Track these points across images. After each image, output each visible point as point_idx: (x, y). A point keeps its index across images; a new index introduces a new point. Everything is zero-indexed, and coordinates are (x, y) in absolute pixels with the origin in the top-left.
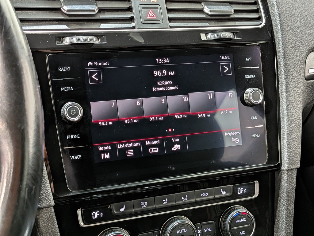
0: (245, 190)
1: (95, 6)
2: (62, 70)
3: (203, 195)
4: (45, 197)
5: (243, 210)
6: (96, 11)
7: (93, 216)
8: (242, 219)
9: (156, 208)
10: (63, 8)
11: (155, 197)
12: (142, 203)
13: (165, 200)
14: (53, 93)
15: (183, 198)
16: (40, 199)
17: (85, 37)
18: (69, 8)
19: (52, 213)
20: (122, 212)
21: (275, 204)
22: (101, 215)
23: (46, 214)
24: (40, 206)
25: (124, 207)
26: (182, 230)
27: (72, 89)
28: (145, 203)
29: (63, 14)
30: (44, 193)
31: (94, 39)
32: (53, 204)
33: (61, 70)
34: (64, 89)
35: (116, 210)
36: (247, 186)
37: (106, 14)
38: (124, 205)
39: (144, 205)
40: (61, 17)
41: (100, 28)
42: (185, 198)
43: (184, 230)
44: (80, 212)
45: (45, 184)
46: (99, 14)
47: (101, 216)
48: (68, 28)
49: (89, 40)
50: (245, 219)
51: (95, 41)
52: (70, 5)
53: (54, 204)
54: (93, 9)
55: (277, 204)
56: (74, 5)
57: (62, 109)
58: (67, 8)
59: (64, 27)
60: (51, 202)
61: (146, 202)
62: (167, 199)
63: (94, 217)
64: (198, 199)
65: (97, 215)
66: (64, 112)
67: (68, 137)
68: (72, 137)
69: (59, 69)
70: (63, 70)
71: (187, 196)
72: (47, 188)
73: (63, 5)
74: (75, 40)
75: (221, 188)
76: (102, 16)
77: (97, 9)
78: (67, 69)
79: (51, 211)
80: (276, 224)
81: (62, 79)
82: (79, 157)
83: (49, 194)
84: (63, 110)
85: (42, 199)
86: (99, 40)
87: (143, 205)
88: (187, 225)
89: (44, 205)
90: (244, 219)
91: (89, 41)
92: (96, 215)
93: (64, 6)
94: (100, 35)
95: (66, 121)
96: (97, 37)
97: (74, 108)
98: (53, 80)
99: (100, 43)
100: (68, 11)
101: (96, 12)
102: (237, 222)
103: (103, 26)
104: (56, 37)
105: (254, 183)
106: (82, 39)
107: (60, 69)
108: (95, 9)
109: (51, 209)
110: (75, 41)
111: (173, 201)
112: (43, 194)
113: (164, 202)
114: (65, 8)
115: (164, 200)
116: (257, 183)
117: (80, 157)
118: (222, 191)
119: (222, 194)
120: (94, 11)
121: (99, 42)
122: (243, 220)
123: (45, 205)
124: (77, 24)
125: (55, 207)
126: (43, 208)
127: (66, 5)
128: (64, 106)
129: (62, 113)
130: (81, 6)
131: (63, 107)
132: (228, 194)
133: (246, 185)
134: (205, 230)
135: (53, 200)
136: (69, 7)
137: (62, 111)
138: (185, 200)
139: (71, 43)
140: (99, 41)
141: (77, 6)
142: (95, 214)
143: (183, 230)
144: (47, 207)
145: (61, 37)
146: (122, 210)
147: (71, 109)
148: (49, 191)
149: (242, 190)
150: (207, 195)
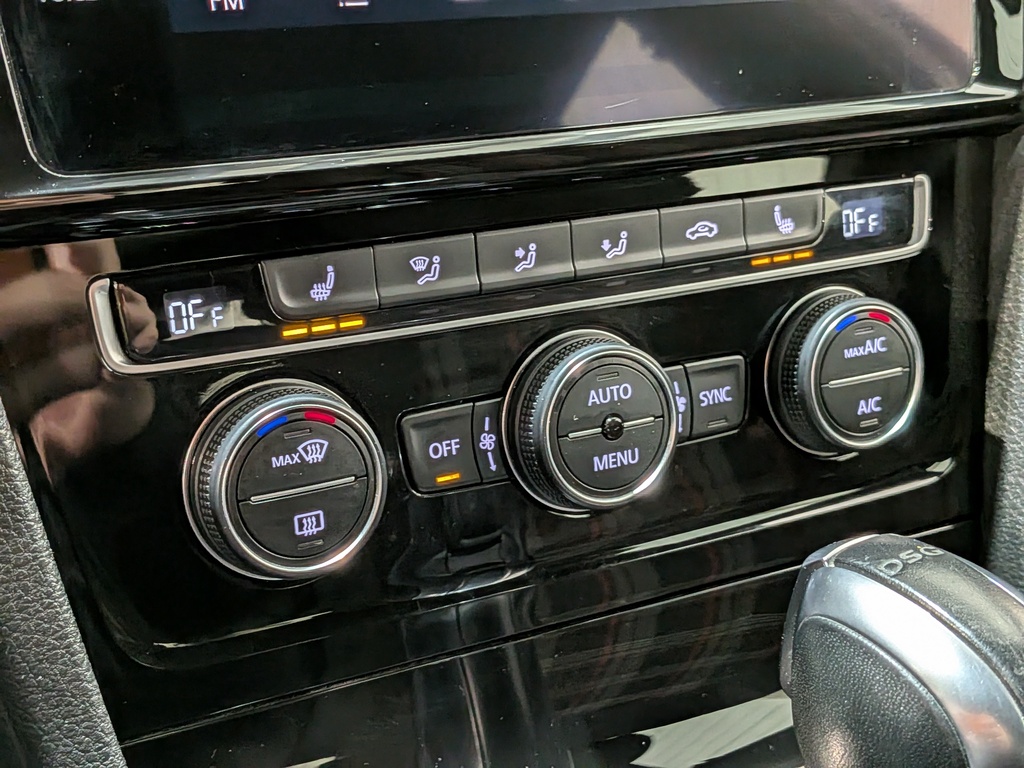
0: (874, 220)
3: (697, 231)
5: (863, 303)
7: (173, 323)
8: (869, 342)
9: (484, 288)
11: (480, 235)
12: (419, 264)
13: (527, 251)
15: (606, 245)
20: (322, 303)
22: (216, 319)
25: (331, 276)
26: (612, 391)
28: (431, 263)
35: (293, 293)
36: (879, 202)
39: (428, 270)
42: (615, 244)
43: (618, 390)
47: (215, 325)
50: (883, 344)
61: (436, 259)
62: (533, 247)
63: (179, 326)
64: (673, 253)
65: (193, 316)
71: (624, 234)
75: (774, 204)
80: (995, 370)
87: (422, 273)
90: (878, 342)
92: (188, 317)
102: (849, 353)
105: (911, 187)
111: (560, 259)
113: (518, 261)
115: (520, 253)
116: (922, 184)
118: (777, 215)
119: (775, 229)
122: (875, 346)
132: (805, 233)
133: (881, 191)
134: (705, 396)
138: (616, 251)
142: (184, 314)
143: (615, 388)
149: (861, 216)
150: (715, 232)
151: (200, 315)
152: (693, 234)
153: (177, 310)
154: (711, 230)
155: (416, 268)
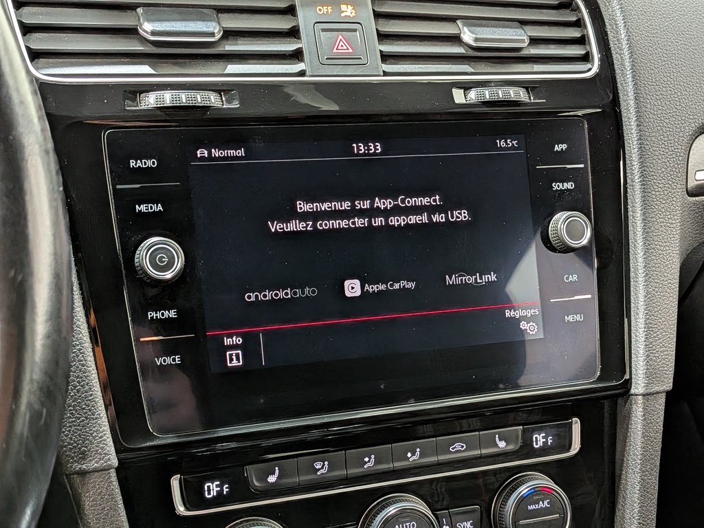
0: (550, 439)
1: (214, 24)
2: (138, 165)
3: (455, 447)
4: (97, 447)
5: (544, 481)
6: (216, 35)
7: (206, 492)
8: (541, 502)
9: (349, 476)
10: (143, 27)
11: (347, 451)
12: (318, 465)
13: (370, 458)
14: (117, 217)
15: (409, 455)
16: (86, 451)
17: (192, 93)
18: (156, 29)
19: (111, 482)
20: (272, 484)
21: (617, 470)
22: (225, 490)
23: (98, 484)
24: (84, 467)
25: (277, 472)
26: (406, 526)
27: (160, 208)
28: (324, 465)
29: (144, 40)
30: (94, 438)
31: (212, 97)
32: (115, 462)
33: (136, 165)
34: (142, 208)
35: (258, 480)
36: (554, 431)
37: (239, 42)
38: (277, 468)
39: (322, 468)
40: (137, 47)
41: (225, 72)
42: (413, 454)
43: (409, 525)
44: (178, 482)
45: (96, 419)
46: (224, 42)
47: (225, 493)
48: (153, 72)
49: (199, 98)
50: (548, 503)
51: (213, 101)
52: (158, 21)
53: (117, 464)
54: (210, 30)
55: (622, 470)
56: (168, 20)
57: (138, 252)
58: (152, 28)
59: (146, 69)
60: (109, 459)
61: (326, 463)
62: (373, 456)
63: (209, 494)
64: (443, 458)
65: (216, 489)
66: (141, 258)
67: (149, 316)
68: (159, 315)
69: (131, 164)
70: (140, 165)
71: (418, 450)
72: (101, 427)
73: (141, 21)
74: (168, 98)
75: (496, 433)
76: (230, 47)
77: (220, 30)
78: (149, 163)
79: (110, 478)
80: (618, 514)
81: (138, 186)
82: (174, 360)
83: (105, 440)
84: (140, 254)
85: (89, 451)
86: (222, 99)
87: (319, 469)
88: (418, 513)
89: (93, 465)
90: (546, 502)
91: (199, 101)
92: (213, 490)
93: (146, 23)
94: (224, 88)
95: (145, 279)
96: (219, 92)
97: (164, 251)
98: (118, 187)
100: (154, 33)
101: (218, 37)
102: (531, 508)
103: (232, 68)
104: (125, 91)
105: (571, 424)
106: (184, 98)
107: (133, 162)
108: (216, 31)
109: (109, 473)
110: (168, 102)
112: (91, 442)
113: (366, 463)
114: (147, 27)
115: (367, 459)
116: (576, 422)
117: (177, 359)
118: (497, 439)
119: (497, 445)
120: (212, 34)
121: (223, 105)
122: (545, 504)
123: (96, 465)
124: (174, 64)
125: (118, 470)
126: (91, 472)
127: (149, 21)
128: (142, 245)
129: (136, 260)
130: (184, 23)
131: (140, 248)
132: (511, 447)
133: (552, 426)
134: (460, 525)
135: (114, 454)
136: (157, 25)
137: (136, 256)
138: (414, 458)
139: (159, 106)
140: (222, 102)
141: (173, 23)
142: (211, 488)
144: (101, 470)
145: (136, 91)
146: (272, 479)
147: (157, 252)
148: (105, 434)
149: (543, 438)
150: (465, 447)
151: (219, 489)
152: (453, 449)
153: (209, 487)
154: (462, 447)
155: (317, 467)
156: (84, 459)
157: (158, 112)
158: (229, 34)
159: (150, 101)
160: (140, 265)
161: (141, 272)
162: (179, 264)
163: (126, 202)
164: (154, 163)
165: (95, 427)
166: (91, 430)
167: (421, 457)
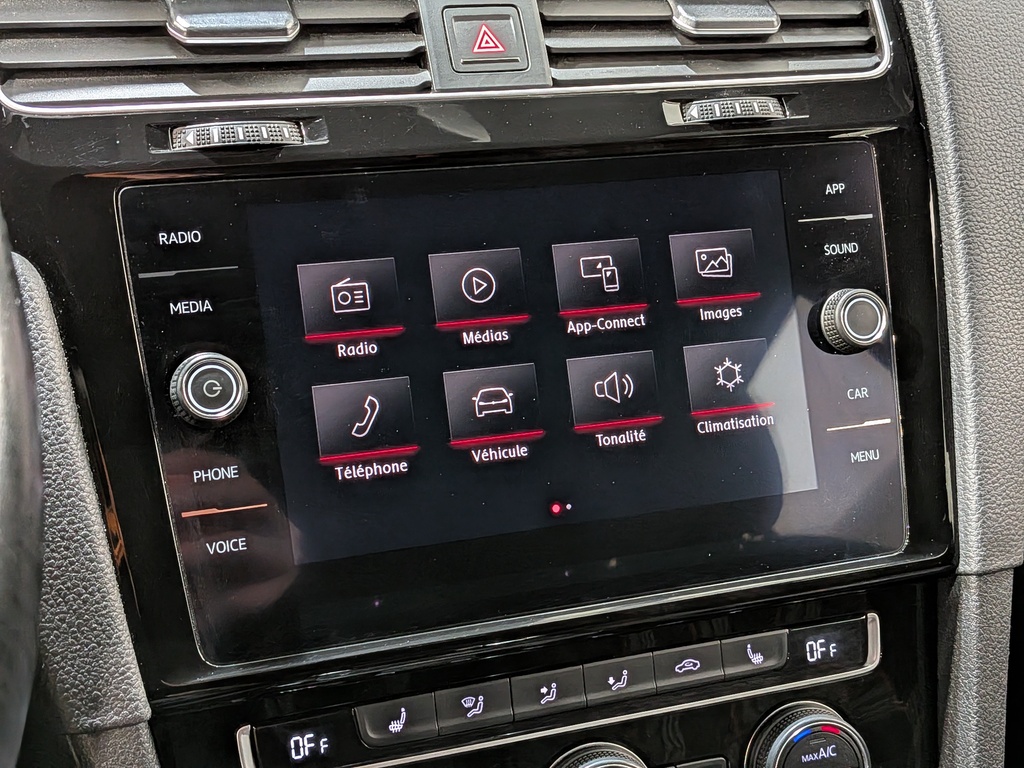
0: (833, 648)
1: (286, 15)
2: (171, 240)
3: (683, 666)
4: (117, 689)
5: (829, 716)
6: (289, 32)
7: (293, 752)
8: (822, 750)
9: (517, 718)
10: (175, 23)
11: (513, 679)
12: (468, 702)
13: (550, 688)
14: (140, 324)
15: (611, 681)
16: (99, 696)
17: (253, 125)
18: (194, 25)
19: (141, 744)
20: (397, 734)
21: (940, 693)
22: (323, 747)
23: (121, 748)
24: (97, 721)
25: (404, 714)
27: (208, 306)
28: (477, 701)
29: (175, 44)
30: (111, 675)
31: (285, 130)
32: (146, 712)
33: (168, 240)
34: (181, 307)
35: (374, 730)
36: (838, 634)
37: (326, 41)
38: (403, 710)
39: (475, 706)
40: (168, 56)
41: (305, 90)
42: (618, 680)
44: (248, 737)
45: (114, 644)
46: (304, 42)
47: (322, 751)
48: (192, 93)
49: (265, 132)
51: (287, 136)
52: (196, 13)
53: (149, 715)
54: (281, 24)
55: (948, 694)
56: (214, 12)
57: (174, 378)
58: (188, 25)
59: (180, 89)
60: (136, 708)
61: (481, 698)
62: (554, 685)
63: (298, 753)
64: (664, 684)
65: (308, 746)
66: (179, 387)
67: (195, 477)
68: (210, 475)
69: (161, 239)
70: (175, 240)
71: (625, 672)
72: (123, 658)
73: (172, 12)
74: (215, 133)
75: (746, 642)
76: (311, 50)
77: (296, 25)
78: (189, 237)
79: (138, 737)
81: (173, 273)
82: (236, 545)
83: (129, 678)
84: (177, 381)
85: (104, 696)
86: (300, 132)
87: (469, 709)
89: (111, 718)
90: (829, 749)
91: (265, 136)
92: (304, 747)
93: (179, 18)
94: (305, 115)
95: (187, 419)
96: (296, 121)
97: (215, 375)
98: (142, 276)
99: (306, 144)
100: (191, 33)
101: (292, 35)
102: (806, 759)
103: (316, 83)
104: (149, 125)
105: (865, 623)
106: (241, 132)
107: (163, 237)
108: (289, 26)
109: (139, 730)
110: (216, 140)
111: (576, 693)
112: (107, 681)
113: (543, 695)
114: (181, 23)
115: (544, 690)
116: (874, 620)
117: (240, 544)
118: (749, 650)
119: (749, 661)
120: (284, 31)
121: (302, 141)
122: (828, 752)
123: (116, 717)
124: (227, 80)
125: (152, 723)
126: (110, 728)
127: (183, 13)
128: (181, 366)
129: (172, 391)
130: (238, 16)
131: (177, 372)
132: (772, 663)
133: (836, 628)
135: (145, 699)
136: (196, 20)
137: (172, 384)
138: (620, 685)
139: (201, 146)
140: (302, 136)
141: (222, 16)
142: (301, 745)
144: (125, 726)
145: (163, 126)
146: (396, 727)
147: (205, 377)
148: (129, 669)
149: (822, 645)
150: (699, 666)
151: (312, 745)
152: (680, 668)
153: (297, 742)
154: (695, 665)
155: (466, 706)
156: (96, 709)
157: (202, 156)
158: (309, 30)
159: (188, 139)
160: (178, 399)
161: (179, 408)
162: (238, 396)
163: (154, 299)
164: (196, 236)
165: (112, 658)
166: (105, 663)
167: (630, 683)
